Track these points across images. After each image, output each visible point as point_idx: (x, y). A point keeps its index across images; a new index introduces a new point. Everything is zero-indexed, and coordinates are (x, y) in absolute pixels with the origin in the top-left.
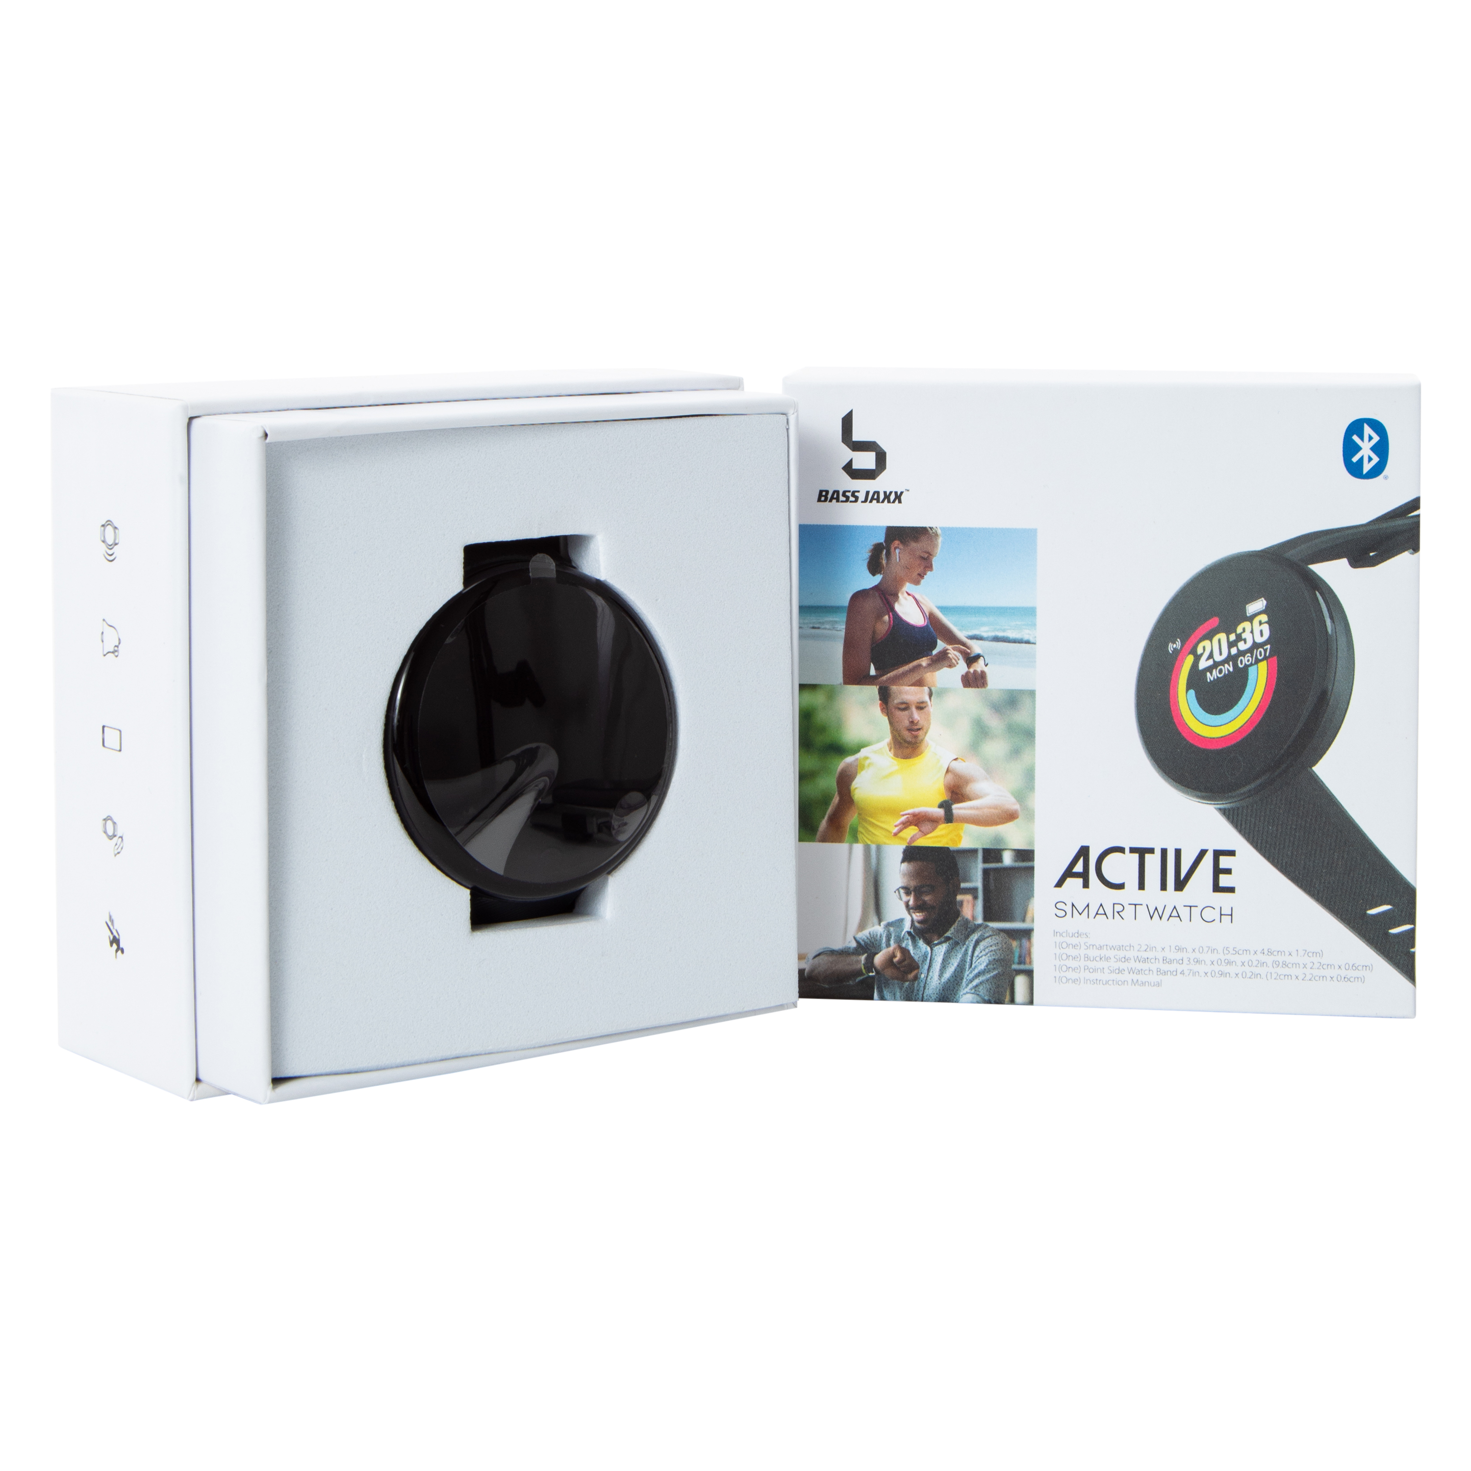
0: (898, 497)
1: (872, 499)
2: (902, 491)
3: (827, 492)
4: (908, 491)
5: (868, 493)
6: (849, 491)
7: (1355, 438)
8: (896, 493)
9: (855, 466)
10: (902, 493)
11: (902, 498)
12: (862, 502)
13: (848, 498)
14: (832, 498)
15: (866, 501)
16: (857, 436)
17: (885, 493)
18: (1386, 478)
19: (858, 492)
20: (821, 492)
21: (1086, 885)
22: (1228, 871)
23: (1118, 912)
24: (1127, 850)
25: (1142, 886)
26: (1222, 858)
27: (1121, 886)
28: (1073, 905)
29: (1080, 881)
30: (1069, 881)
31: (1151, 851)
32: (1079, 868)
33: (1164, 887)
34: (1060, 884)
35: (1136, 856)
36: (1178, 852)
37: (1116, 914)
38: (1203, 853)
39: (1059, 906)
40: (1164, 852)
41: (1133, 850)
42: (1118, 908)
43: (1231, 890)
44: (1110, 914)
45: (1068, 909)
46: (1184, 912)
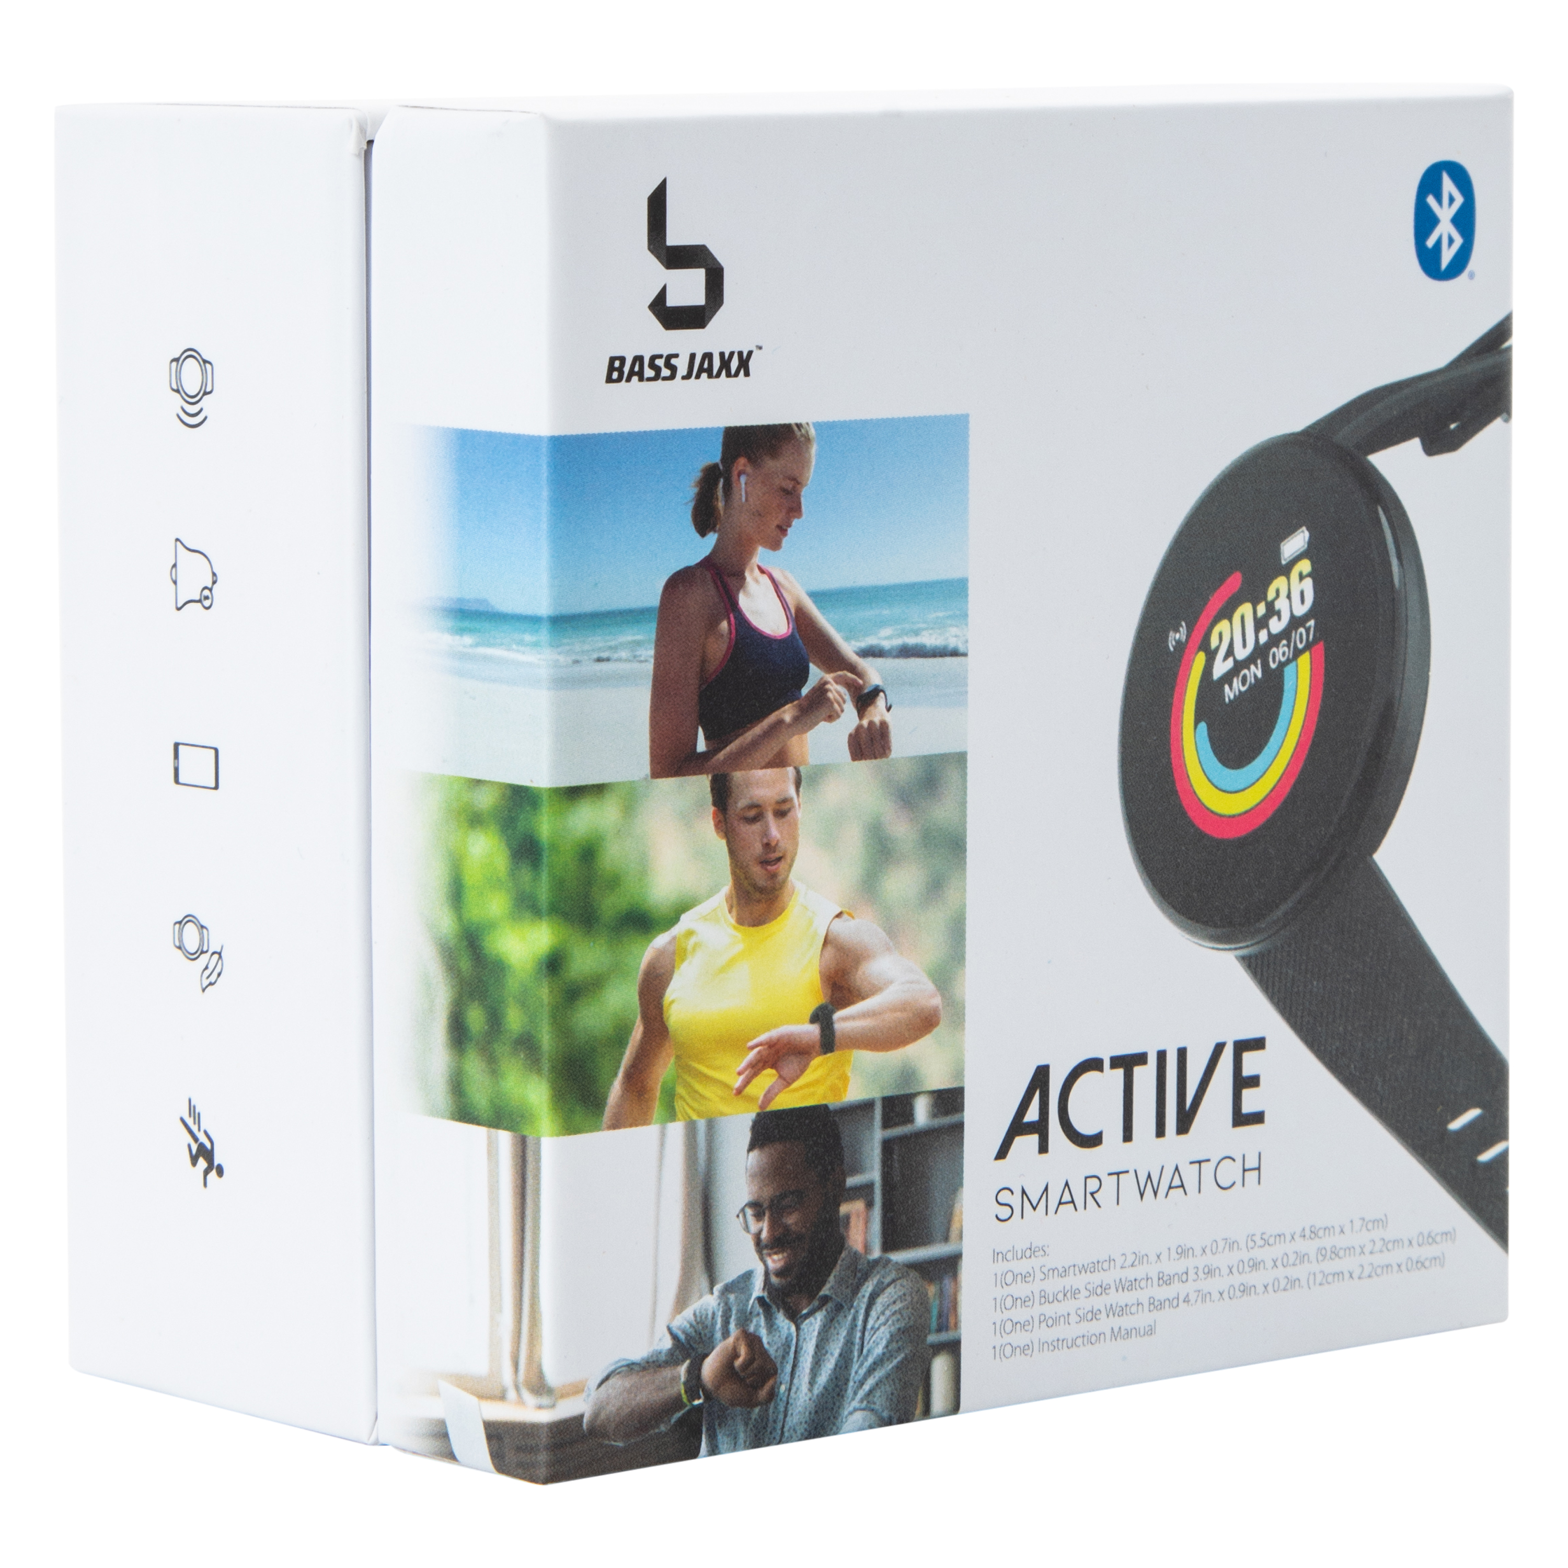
0: (744, 364)
1: (701, 370)
2: (751, 349)
3: (622, 360)
4: (760, 348)
5: (693, 357)
6: (660, 356)
7: (1431, 200)
8: (740, 354)
9: (672, 301)
10: (750, 353)
11: (752, 364)
12: (684, 378)
13: (658, 370)
14: (632, 373)
15: (687, 377)
16: (674, 238)
17: (722, 355)
18: (1472, 276)
19: (676, 356)
20: (612, 360)
21: (1043, 1148)
22: (1254, 1081)
23: (1092, 1194)
24: (1107, 1064)
25: (1128, 1136)
26: (1247, 1056)
27: (1094, 1141)
28: (1024, 1192)
29: (1034, 1139)
30: (1019, 1141)
31: (1141, 1059)
32: (1032, 1114)
33: (1160, 1131)
34: (1002, 1154)
35: (1120, 1072)
36: (1182, 1054)
37: (1089, 1196)
38: (1219, 1048)
39: (1005, 1197)
40: (1162, 1056)
41: (1117, 1062)
42: (1093, 1185)
43: (1257, 1118)
44: (1079, 1201)
45: (1015, 1200)
46: (1189, 1174)
